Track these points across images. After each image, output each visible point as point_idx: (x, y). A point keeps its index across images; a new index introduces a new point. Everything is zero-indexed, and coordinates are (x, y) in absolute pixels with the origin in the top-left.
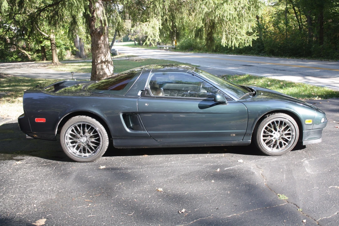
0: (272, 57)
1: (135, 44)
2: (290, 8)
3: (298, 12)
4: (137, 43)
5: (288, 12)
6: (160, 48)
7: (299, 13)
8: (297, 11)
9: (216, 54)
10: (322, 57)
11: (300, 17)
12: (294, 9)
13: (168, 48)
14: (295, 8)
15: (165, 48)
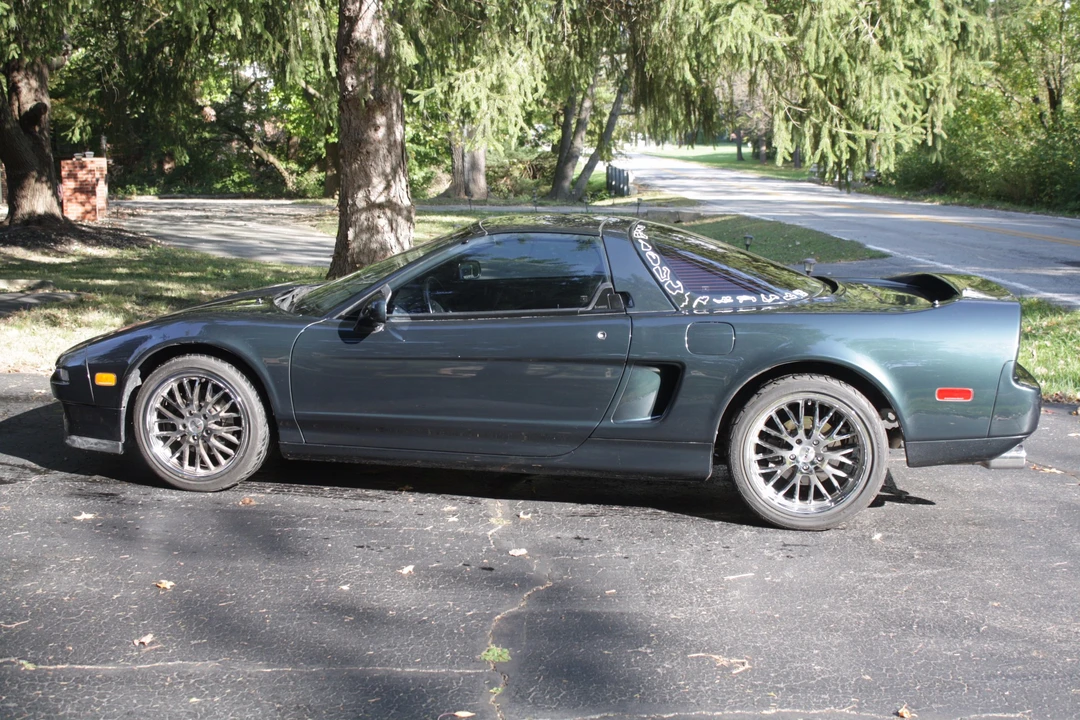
1: (740, 157)
4: (748, 149)
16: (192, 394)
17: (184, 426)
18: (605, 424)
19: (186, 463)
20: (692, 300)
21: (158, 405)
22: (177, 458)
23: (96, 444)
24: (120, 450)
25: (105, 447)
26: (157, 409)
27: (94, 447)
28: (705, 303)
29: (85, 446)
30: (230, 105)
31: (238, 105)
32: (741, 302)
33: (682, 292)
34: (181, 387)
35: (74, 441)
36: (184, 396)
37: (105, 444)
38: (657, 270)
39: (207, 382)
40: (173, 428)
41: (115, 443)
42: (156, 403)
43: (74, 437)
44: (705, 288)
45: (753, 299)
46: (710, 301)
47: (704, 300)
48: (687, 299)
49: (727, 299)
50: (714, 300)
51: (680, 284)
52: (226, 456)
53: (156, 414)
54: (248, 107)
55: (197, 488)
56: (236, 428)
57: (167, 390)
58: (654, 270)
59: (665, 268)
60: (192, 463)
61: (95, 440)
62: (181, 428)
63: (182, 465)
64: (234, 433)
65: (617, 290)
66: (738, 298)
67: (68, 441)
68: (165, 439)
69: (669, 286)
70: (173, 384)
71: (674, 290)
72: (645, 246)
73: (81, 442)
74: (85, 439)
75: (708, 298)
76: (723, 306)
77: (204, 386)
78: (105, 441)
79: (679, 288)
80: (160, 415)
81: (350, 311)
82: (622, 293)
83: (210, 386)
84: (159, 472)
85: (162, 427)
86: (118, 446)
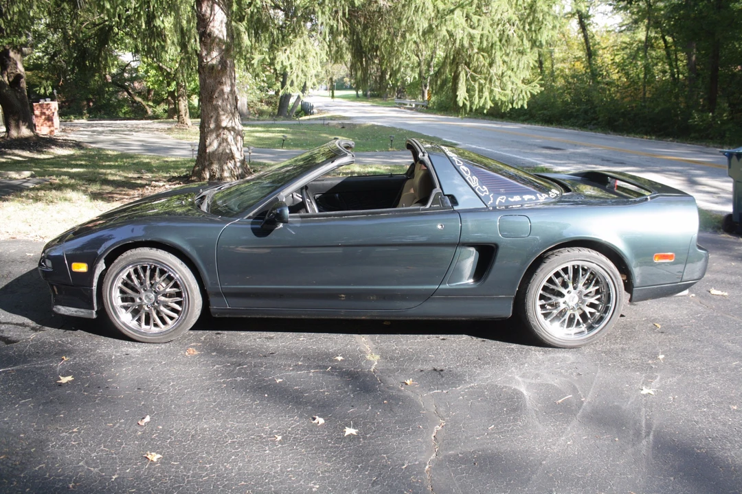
0: (609, 134)
2: (656, 38)
3: (671, 46)
4: (360, 93)
5: (652, 46)
6: (400, 104)
7: (673, 48)
8: (669, 45)
9: (503, 121)
10: (711, 139)
11: (676, 56)
12: (665, 41)
13: (414, 106)
14: (666, 37)
15: (408, 106)
16: (145, 276)
17: (140, 299)
18: (442, 287)
19: (143, 324)
20: (495, 200)
21: (120, 285)
22: (137, 320)
23: (76, 312)
24: (95, 316)
25: (82, 314)
26: (119, 287)
27: (75, 314)
28: (503, 201)
29: (68, 313)
30: (118, 74)
31: (122, 74)
32: (526, 199)
33: (488, 193)
34: (136, 271)
35: (59, 309)
36: (139, 277)
37: (82, 312)
38: (469, 179)
39: (155, 267)
40: (133, 300)
41: (90, 311)
42: (118, 283)
43: (59, 307)
44: (502, 190)
45: (533, 197)
46: (507, 200)
47: (503, 199)
48: (492, 199)
49: (517, 198)
50: (509, 199)
51: (486, 188)
52: (172, 318)
53: (118, 290)
54: (126, 75)
55: (152, 341)
56: (179, 299)
57: (126, 274)
58: (467, 179)
59: (474, 177)
60: (147, 323)
61: (75, 309)
62: (138, 300)
63: (140, 325)
64: (177, 303)
65: (445, 194)
66: (524, 197)
67: (54, 309)
68: (126, 308)
69: (479, 189)
70: (130, 269)
71: (482, 192)
72: (459, 163)
73: (64, 310)
74: (67, 308)
75: (505, 197)
76: (516, 203)
77: (153, 271)
78: (83, 310)
79: (485, 191)
80: (122, 292)
81: (256, 213)
82: (448, 196)
83: (158, 271)
84: (124, 331)
85: (124, 300)
86: (92, 313)
